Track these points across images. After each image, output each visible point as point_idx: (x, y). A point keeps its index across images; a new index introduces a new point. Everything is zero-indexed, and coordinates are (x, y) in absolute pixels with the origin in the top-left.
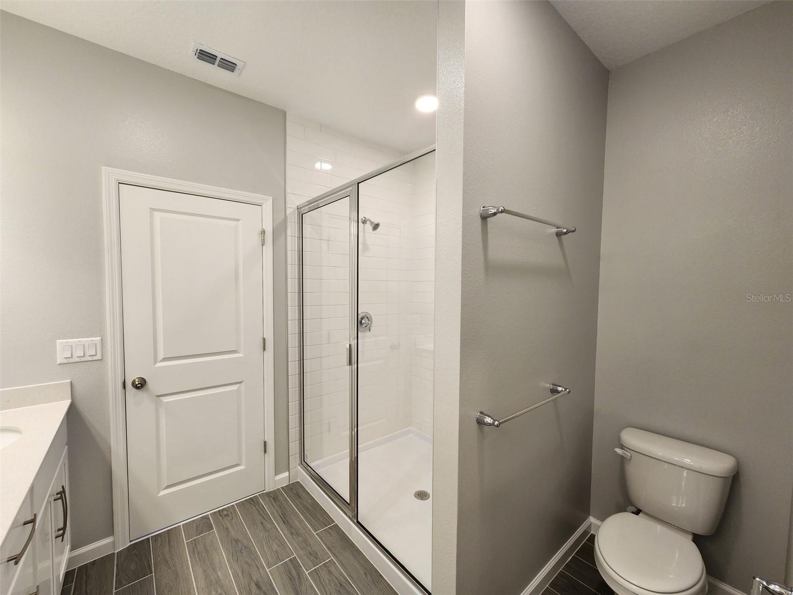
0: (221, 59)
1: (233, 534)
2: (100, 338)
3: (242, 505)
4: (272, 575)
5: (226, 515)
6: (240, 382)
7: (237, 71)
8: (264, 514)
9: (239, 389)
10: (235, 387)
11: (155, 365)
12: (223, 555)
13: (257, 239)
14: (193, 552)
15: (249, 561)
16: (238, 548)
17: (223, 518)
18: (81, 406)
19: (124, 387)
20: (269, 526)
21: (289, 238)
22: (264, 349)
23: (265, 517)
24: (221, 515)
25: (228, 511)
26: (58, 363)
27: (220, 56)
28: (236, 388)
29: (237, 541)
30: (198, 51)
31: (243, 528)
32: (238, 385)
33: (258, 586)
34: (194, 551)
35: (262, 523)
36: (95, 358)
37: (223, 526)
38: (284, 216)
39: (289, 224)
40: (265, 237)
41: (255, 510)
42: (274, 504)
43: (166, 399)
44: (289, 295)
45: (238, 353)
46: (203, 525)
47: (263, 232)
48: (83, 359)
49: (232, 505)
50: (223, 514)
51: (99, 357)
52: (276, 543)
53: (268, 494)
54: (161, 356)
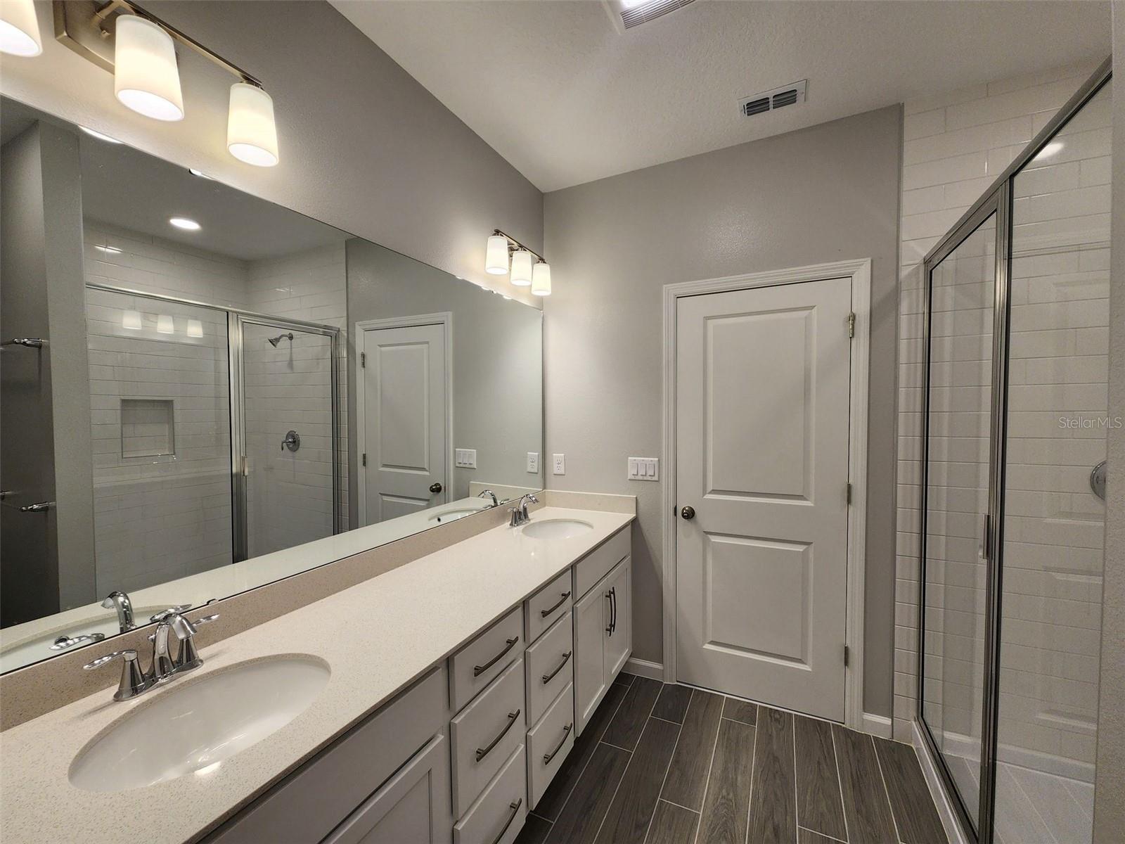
0: (774, 97)
1: (775, 747)
2: (657, 459)
3: (802, 721)
4: (800, 836)
5: (776, 720)
6: (808, 544)
7: (800, 98)
8: (829, 754)
9: (805, 553)
10: (800, 548)
11: (703, 496)
12: (752, 761)
13: (840, 330)
14: (723, 734)
15: (779, 793)
16: (773, 769)
17: (771, 721)
18: (643, 523)
19: (675, 514)
20: (827, 774)
21: (904, 320)
22: (849, 501)
23: (828, 760)
24: (770, 716)
25: (781, 717)
26: (629, 478)
27: (770, 95)
28: (801, 550)
29: (776, 759)
30: (746, 107)
31: (791, 751)
32: (805, 547)
33: (776, 831)
34: (725, 734)
35: (818, 762)
36: (654, 479)
37: (767, 731)
38: (894, 283)
39: (904, 294)
40: (855, 325)
41: (817, 740)
42: (851, 753)
43: (714, 539)
44: (901, 417)
45: (805, 499)
46: (746, 712)
47: (853, 318)
48: (645, 478)
49: (790, 714)
50: (775, 717)
51: (656, 478)
52: (826, 803)
53: (848, 733)
54: (710, 488)
